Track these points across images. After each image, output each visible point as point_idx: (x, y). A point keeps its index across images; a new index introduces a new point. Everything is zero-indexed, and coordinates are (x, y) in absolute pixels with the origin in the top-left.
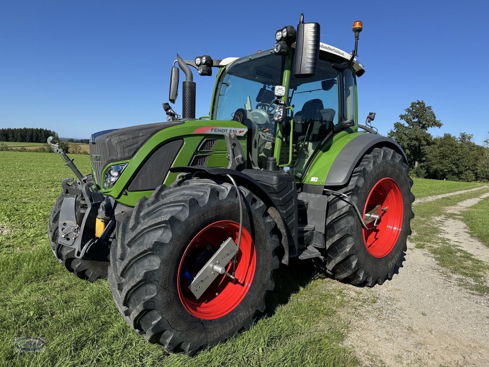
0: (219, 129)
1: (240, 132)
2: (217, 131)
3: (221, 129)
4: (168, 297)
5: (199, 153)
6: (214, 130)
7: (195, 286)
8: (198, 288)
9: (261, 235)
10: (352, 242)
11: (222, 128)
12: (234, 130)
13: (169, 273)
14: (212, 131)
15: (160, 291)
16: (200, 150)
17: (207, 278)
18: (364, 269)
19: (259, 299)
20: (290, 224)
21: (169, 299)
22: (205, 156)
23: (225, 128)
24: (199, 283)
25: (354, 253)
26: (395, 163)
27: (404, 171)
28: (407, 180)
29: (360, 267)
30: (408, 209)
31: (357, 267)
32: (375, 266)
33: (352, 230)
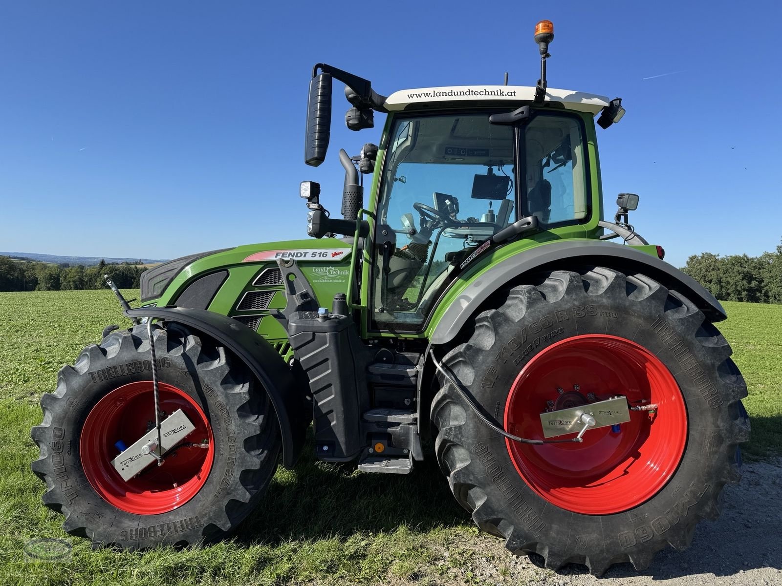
0: (290, 254)
1: (334, 255)
2: (287, 256)
3: (294, 253)
4: (62, 465)
5: (256, 289)
6: (281, 255)
7: (121, 463)
8: (125, 467)
9: (218, 411)
10: (467, 459)
11: (296, 251)
12: (321, 253)
13: (63, 435)
14: (276, 257)
15: (51, 454)
16: (255, 284)
17: (139, 456)
18: (511, 523)
19: (214, 508)
20: (322, 404)
21: (63, 466)
22: (267, 292)
23: (302, 251)
24: (127, 461)
25: (471, 483)
26: (627, 303)
27: (676, 320)
28: (693, 343)
29: (495, 517)
30: (710, 414)
31: (486, 515)
32: (556, 526)
33: (460, 433)
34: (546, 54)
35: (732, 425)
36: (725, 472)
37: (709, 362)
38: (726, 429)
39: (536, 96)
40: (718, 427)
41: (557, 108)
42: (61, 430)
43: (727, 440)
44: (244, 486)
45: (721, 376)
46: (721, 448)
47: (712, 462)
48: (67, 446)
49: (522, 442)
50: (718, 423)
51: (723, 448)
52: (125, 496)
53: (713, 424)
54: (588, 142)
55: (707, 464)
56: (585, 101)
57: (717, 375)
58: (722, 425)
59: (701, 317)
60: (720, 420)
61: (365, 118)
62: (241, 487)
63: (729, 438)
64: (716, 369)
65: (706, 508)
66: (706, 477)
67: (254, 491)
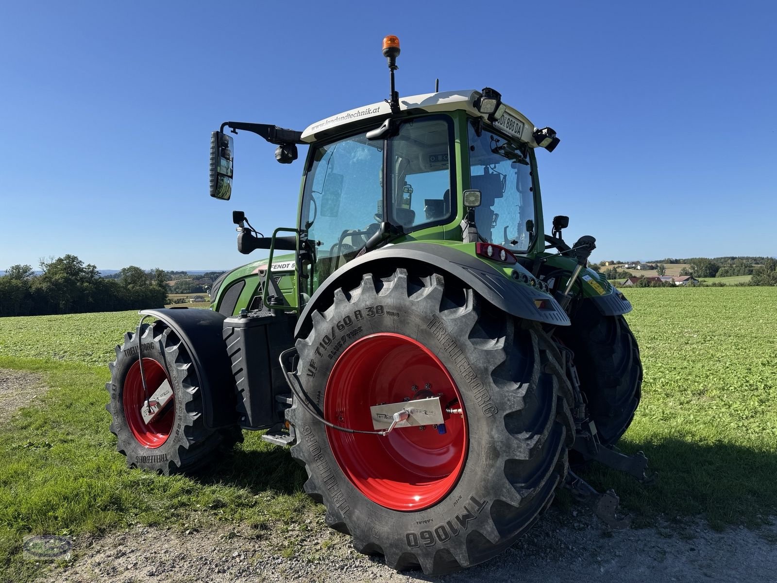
0: (279, 265)
2: (277, 267)
7: (144, 412)
8: (145, 415)
9: (174, 381)
11: (283, 263)
13: (116, 389)
15: (112, 399)
19: (173, 449)
20: (238, 383)
23: (286, 263)
25: (301, 459)
26: (407, 303)
27: (450, 320)
28: (466, 345)
29: (317, 492)
30: (485, 423)
31: (311, 489)
32: (358, 512)
33: (294, 415)
34: (393, 66)
35: (508, 439)
36: (504, 490)
37: (481, 365)
38: (502, 442)
39: (392, 109)
40: (492, 437)
41: (416, 115)
42: (115, 386)
43: (505, 454)
44: (186, 437)
45: (495, 382)
46: (498, 462)
47: (488, 476)
48: (118, 397)
49: (333, 428)
50: (493, 433)
51: (500, 463)
52: (146, 434)
53: (488, 433)
54: (456, 141)
55: (483, 477)
56: (441, 101)
57: (491, 380)
58: (496, 436)
59: (474, 317)
60: (494, 430)
61: (286, 153)
62: (185, 437)
63: (507, 452)
64: (490, 374)
65: (486, 526)
66: (484, 492)
67: (193, 442)
